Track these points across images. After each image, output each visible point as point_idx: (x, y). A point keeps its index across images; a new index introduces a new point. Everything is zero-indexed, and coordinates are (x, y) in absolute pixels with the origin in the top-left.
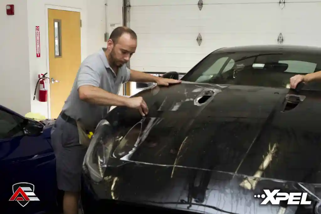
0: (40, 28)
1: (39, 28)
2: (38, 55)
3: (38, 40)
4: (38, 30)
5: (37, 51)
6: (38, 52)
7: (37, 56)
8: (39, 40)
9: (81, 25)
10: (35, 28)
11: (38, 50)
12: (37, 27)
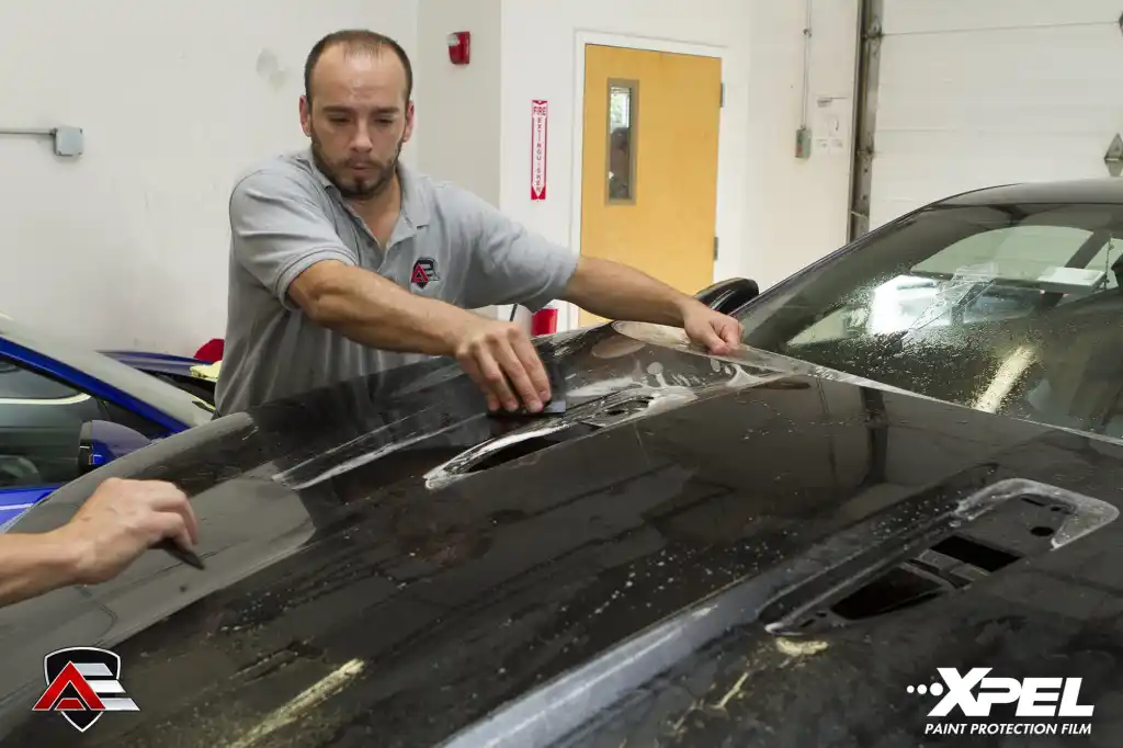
0: (551, 107)
1: (542, 106)
2: (538, 194)
3: (539, 145)
4: (542, 111)
5: (535, 179)
6: (538, 183)
7: (534, 196)
8: (543, 145)
9: (721, 101)
10: (529, 106)
11: (539, 177)
12: (537, 102)
